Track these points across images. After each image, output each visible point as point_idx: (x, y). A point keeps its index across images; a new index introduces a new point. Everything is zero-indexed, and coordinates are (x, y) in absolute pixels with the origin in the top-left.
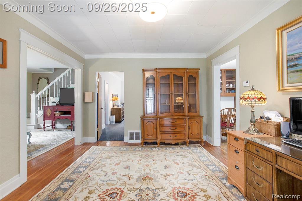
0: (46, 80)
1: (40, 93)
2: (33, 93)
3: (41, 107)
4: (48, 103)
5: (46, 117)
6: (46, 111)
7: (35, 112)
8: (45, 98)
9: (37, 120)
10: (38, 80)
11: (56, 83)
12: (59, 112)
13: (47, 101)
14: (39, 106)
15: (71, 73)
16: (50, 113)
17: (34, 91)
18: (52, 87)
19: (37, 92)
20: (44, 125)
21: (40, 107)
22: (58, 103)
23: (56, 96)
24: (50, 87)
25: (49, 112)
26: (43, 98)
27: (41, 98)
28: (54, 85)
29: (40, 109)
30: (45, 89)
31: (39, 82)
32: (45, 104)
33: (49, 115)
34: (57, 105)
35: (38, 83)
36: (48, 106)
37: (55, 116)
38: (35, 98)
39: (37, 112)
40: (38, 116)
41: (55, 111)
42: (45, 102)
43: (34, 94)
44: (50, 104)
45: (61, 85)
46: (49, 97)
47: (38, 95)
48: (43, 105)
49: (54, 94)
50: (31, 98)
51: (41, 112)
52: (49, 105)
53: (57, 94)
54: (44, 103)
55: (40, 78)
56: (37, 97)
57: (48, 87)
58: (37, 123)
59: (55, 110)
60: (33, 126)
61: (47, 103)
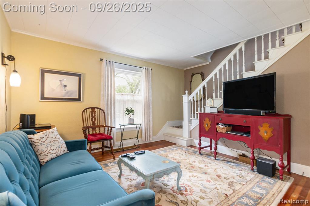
0: (201, 75)
1: (194, 94)
2: (185, 94)
3: (195, 115)
4: (204, 108)
5: (202, 133)
6: (203, 121)
7: (188, 121)
8: (201, 100)
9: (190, 132)
10: (191, 77)
11: (216, 75)
12: (225, 125)
13: (204, 105)
14: (192, 112)
15: (245, 51)
16: (209, 126)
17: (187, 92)
18: (210, 82)
19: (190, 93)
20: (200, 144)
21: (194, 113)
22: (221, 109)
23: (216, 97)
24: (208, 83)
25: (207, 124)
26: (197, 101)
27: (195, 101)
28: (214, 78)
29: (194, 117)
30: (201, 87)
31: (192, 80)
32: (201, 111)
33: (207, 129)
34: (218, 112)
35: (191, 82)
36: (204, 114)
37: (217, 131)
38: (188, 101)
39: (190, 122)
40: (191, 127)
41: (218, 124)
42: (201, 107)
43: (187, 94)
44: (208, 111)
45: (225, 78)
46: (206, 99)
47: (191, 97)
48: (197, 111)
49: (214, 94)
50: (183, 101)
51: (196, 122)
52: (206, 112)
53: (218, 94)
54: (199, 108)
55: (193, 75)
56: (189, 99)
57: (205, 83)
58: (191, 137)
59: (217, 122)
60: (186, 142)
61: (202, 108)
